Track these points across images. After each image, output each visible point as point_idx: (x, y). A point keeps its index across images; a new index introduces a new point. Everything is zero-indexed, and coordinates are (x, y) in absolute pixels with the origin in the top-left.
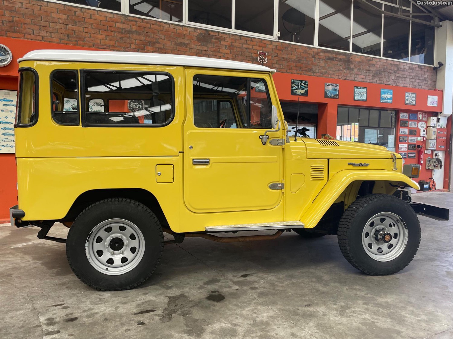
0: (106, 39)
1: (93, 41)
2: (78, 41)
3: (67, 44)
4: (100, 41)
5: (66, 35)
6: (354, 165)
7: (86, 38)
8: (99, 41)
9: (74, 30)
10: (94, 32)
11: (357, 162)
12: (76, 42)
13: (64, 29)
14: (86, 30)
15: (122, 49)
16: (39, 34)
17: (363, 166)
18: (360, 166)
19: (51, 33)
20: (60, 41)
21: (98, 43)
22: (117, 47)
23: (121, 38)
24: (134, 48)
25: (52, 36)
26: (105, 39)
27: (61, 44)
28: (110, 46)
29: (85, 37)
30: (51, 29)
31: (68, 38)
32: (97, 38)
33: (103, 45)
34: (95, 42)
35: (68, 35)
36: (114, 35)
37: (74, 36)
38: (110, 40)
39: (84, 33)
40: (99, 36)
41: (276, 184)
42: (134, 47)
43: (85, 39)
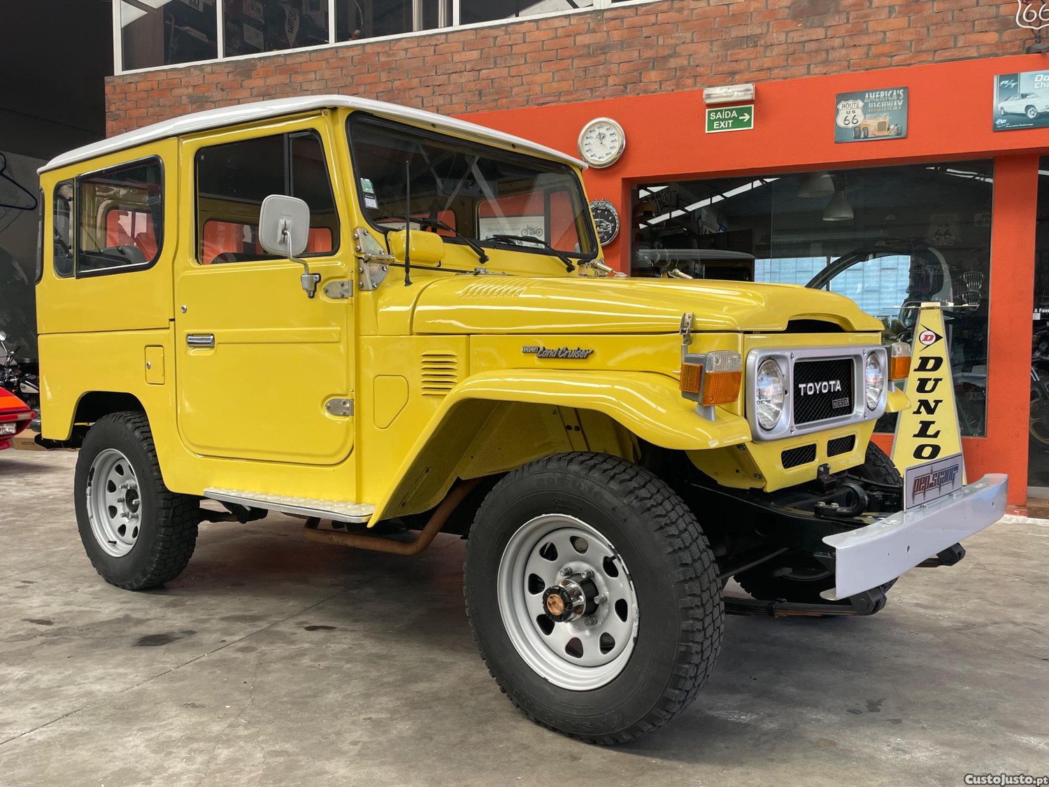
0: (553, 81)
1: (525, 91)
2: (497, 100)
3: (478, 111)
4: (542, 88)
5: (477, 92)
6: (542, 354)
7: (514, 89)
8: (537, 89)
9: (492, 78)
10: (529, 72)
11: (553, 344)
12: (495, 104)
13: (474, 81)
14: (514, 71)
15: (586, 94)
16: (431, 104)
17: (566, 357)
18: (557, 357)
19: (451, 95)
20: (466, 108)
21: (536, 94)
22: (577, 91)
23: (585, 69)
24: (615, 85)
25: (454, 102)
26: (551, 80)
27: (469, 112)
28: (560, 94)
29: (511, 88)
30: (450, 89)
31: (481, 99)
32: (536, 84)
33: (546, 97)
34: (531, 93)
35: (480, 95)
36: (570, 68)
37: (492, 90)
38: (562, 80)
39: (509, 78)
40: (539, 78)
41: (340, 400)
42: (616, 83)
43: (512, 91)
